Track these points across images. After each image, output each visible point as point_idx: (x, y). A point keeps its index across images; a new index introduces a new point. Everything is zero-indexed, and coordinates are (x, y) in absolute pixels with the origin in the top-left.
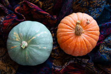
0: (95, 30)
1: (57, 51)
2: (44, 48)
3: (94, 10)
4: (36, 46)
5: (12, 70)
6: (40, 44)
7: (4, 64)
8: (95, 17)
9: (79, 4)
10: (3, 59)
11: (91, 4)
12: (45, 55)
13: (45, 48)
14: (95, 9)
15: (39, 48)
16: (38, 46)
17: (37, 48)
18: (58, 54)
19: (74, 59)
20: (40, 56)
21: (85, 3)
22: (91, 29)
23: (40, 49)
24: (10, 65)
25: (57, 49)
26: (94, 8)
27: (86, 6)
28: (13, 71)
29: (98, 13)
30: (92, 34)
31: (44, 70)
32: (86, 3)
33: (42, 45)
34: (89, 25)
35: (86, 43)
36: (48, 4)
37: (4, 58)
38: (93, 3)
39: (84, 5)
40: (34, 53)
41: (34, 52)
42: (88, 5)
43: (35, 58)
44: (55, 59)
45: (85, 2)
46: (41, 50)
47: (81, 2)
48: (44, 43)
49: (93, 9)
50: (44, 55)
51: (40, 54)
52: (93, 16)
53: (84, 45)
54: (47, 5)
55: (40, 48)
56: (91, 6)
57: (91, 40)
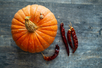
0: (50, 26)
22: (45, 24)
30: (47, 30)
34: (42, 20)
35: (40, 41)
53: (37, 42)
57: (46, 36)
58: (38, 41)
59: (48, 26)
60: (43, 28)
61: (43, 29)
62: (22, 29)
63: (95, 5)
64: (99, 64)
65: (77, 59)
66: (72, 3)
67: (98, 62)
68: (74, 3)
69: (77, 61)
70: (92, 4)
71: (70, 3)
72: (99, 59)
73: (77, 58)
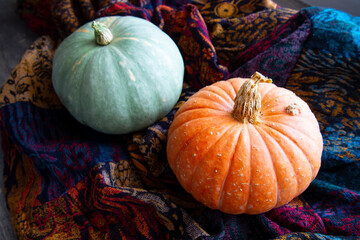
0: (295, 142)
1: (155, 142)
2: (130, 73)
3: (346, 136)
4: (121, 54)
5: (26, 90)
6: (132, 57)
7: (30, 69)
8: (335, 151)
9: (311, 94)
10: (41, 63)
11: (346, 116)
12: (116, 96)
13: (133, 78)
14: (352, 135)
15: (121, 63)
16: (125, 58)
17: (117, 60)
18: (147, 150)
19: (174, 206)
20: (104, 82)
21: (331, 104)
22: (286, 128)
23: (120, 67)
24: (39, 89)
25: (159, 139)
26: (348, 130)
27: (329, 115)
28: (26, 93)
29: (353, 148)
30: (279, 142)
31: (78, 150)
32: (335, 106)
33: (132, 63)
34: (287, 117)
36: (232, 40)
37: (46, 63)
38: (354, 116)
39: (323, 106)
40: (100, 63)
41: (103, 59)
42: (335, 113)
43: (91, 76)
44: (129, 159)
45: (333, 103)
46: (120, 70)
47: (321, 94)
48: (141, 64)
49: (344, 132)
50: (114, 89)
51: (107, 77)
52: (331, 145)
53: (228, 145)
54: (228, 39)
55: (123, 64)
56: (345, 121)
57: (262, 152)
58: (234, 145)
59: (290, 138)
60: (274, 131)
61: (270, 133)
62: (221, 99)
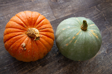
63: (75, 13)
64: (104, 58)
65: (87, 65)
66: (57, 18)
67: (102, 57)
68: (59, 18)
69: (88, 66)
70: (71, 13)
71: (55, 19)
72: (101, 54)
73: (87, 63)
